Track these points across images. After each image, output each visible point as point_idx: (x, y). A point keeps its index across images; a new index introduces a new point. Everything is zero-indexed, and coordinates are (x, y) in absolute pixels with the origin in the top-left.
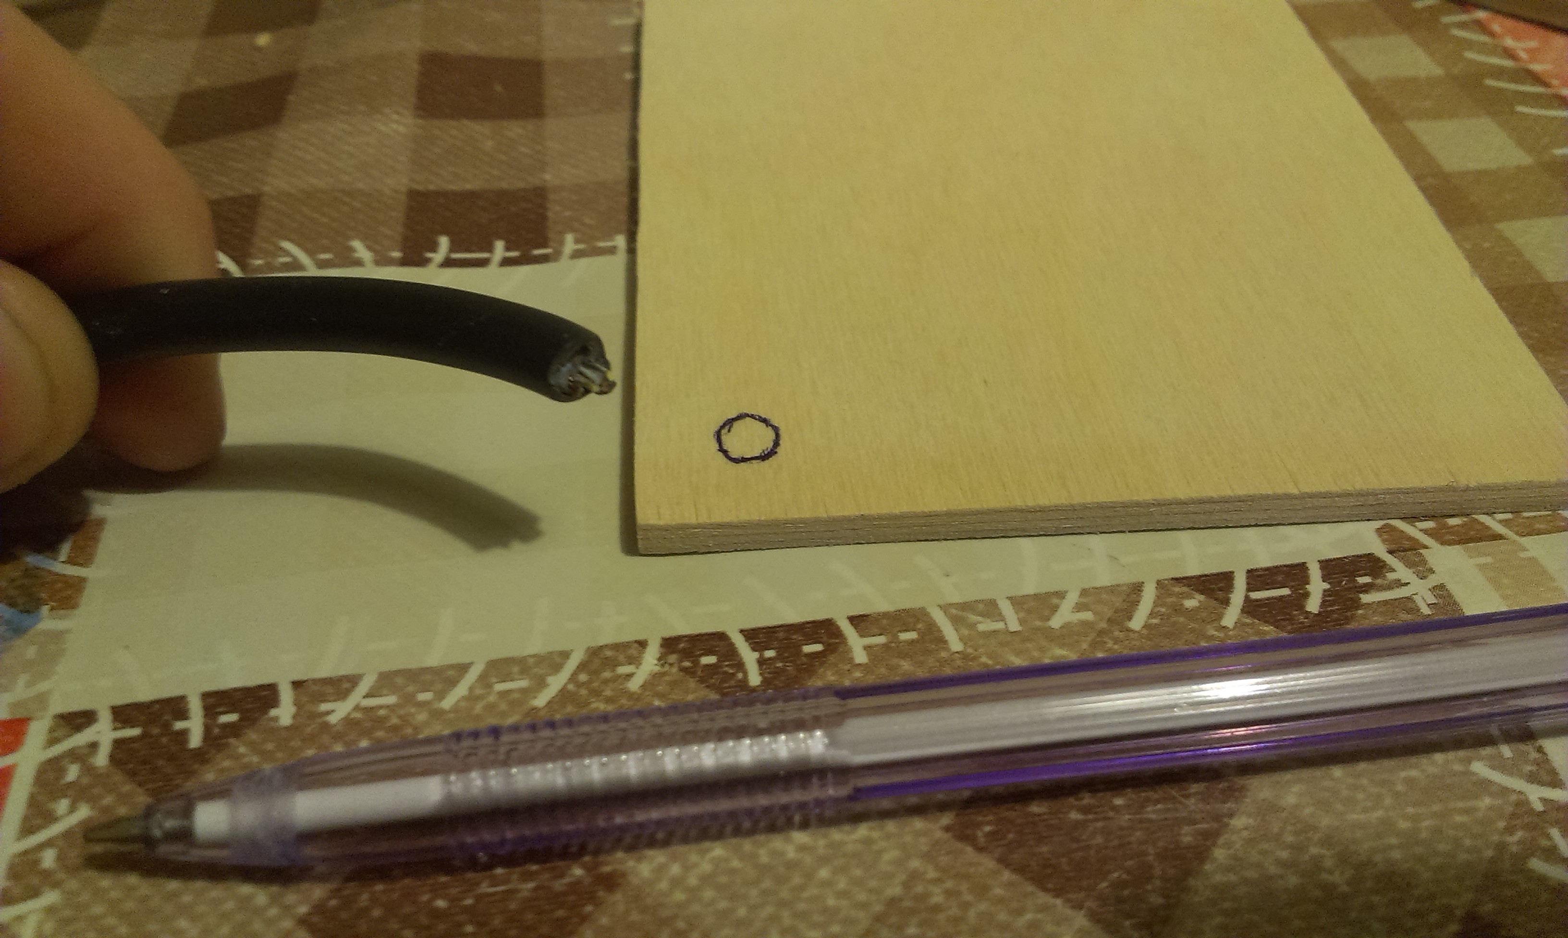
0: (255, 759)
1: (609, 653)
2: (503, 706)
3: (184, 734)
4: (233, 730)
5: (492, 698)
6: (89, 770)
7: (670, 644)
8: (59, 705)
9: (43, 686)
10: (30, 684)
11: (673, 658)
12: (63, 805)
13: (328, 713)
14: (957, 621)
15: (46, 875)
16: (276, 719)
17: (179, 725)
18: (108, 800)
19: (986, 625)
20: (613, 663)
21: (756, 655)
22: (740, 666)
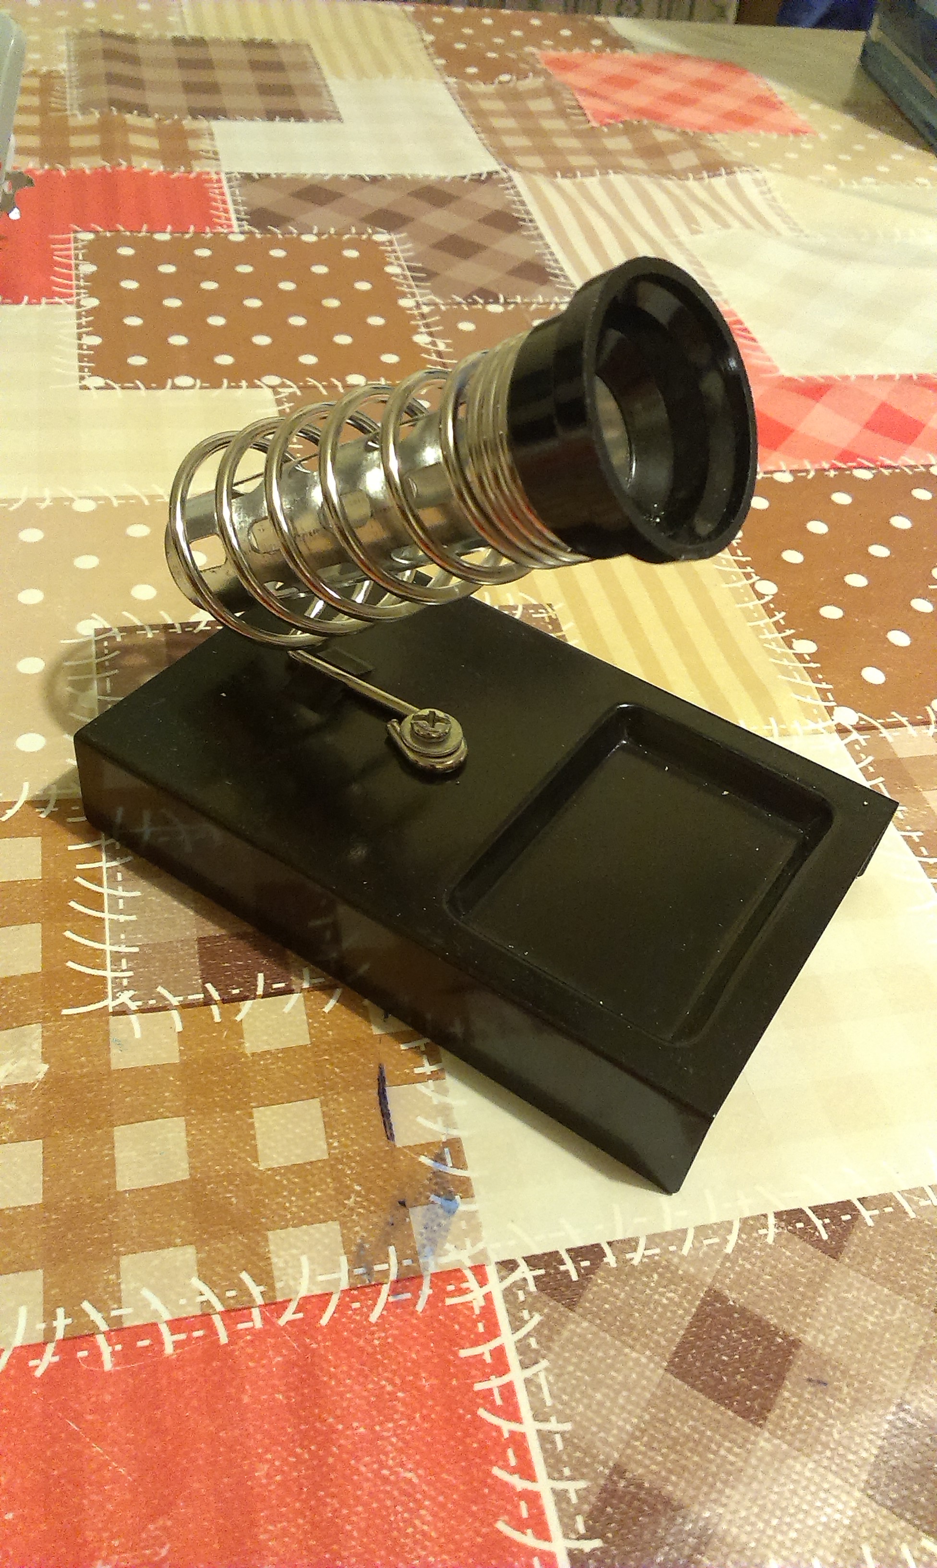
0: (608, 1286)
1: (752, 1222)
2: (712, 1253)
3: (567, 1272)
4: (590, 1271)
5: (705, 1249)
6: (528, 1293)
7: (778, 1215)
8: (495, 1256)
9: (480, 1246)
10: (473, 1245)
11: (783, 1224)
12: (525, 1314)
13: (631, 1259)
14: (909, 1201)
15: (537, 1351)
16: (608, 1264)
17: (562, 1268)
18: (546, 1311)
19: (923, 1203)
20: (754, 1229)
21: (821, 1222)
22: (816, 1229)
